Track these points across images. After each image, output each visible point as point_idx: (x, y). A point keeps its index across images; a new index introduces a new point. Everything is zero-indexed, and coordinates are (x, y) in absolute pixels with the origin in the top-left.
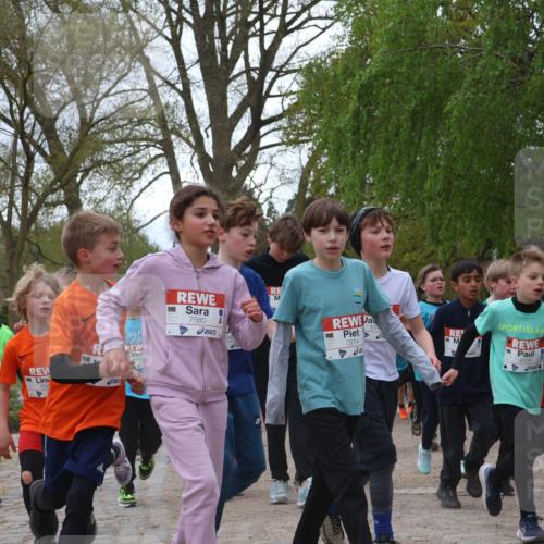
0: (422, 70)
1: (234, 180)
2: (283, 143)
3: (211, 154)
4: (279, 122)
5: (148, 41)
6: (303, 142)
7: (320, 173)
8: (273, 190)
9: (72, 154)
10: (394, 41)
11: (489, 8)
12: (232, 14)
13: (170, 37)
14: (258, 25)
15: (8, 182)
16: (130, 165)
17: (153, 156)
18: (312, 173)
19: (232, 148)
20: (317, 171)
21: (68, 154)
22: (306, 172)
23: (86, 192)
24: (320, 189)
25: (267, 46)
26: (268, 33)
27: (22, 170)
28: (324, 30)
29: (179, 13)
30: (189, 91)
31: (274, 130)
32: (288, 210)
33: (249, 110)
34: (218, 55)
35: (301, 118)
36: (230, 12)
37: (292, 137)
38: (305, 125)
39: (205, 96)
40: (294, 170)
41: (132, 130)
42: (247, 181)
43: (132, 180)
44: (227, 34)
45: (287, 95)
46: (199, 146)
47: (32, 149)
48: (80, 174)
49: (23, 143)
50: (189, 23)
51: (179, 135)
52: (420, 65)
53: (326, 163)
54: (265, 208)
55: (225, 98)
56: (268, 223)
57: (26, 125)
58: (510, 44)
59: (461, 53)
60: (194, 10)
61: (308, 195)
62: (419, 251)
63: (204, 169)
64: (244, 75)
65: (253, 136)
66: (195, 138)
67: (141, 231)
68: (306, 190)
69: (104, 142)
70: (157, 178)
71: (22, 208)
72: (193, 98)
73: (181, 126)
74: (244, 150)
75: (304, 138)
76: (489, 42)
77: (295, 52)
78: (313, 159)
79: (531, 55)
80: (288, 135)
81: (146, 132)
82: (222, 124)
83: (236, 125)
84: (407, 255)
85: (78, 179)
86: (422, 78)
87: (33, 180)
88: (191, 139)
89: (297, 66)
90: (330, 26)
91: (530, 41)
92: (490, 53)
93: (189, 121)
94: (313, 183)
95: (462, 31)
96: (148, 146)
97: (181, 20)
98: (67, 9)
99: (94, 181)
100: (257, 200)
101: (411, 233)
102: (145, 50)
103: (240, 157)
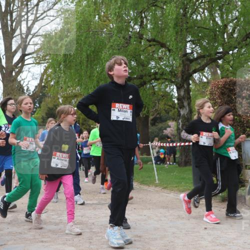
0: (90, 39)
1: (13, 77)
2: (34, 63)
3: (4, 66)
4: (33, 55)
6: (42, 63)
8: (29, 81)
10: (80, 27)
18: (45, 76)
19: (13, 64)
20: (47, 75)
22: (43, 75)
24: (47, 82)
31: (31, 58)
32: (35, 90)
33: (21, 49)
34: (9, 27)
35: (41, 54)
36: (15, 11)
37: (37, 61)
38: (43, 57)
39: (3, 43)
40: (37, 74)
42: (19, 78)
44: (13, 19)
52: (89, 38)
53: (51, 72)
54: (25, 88)
55: (11, 44)
58: (123, 32)
61: (43, 84)
63: (2, 71)
65: (22, 59)
68: (42, 82)
74: (18, 65)
76: (116, 31)
78: (46, 70)
79: (130, 37)
80: (36, 60)
83: (15, 55)
86: (90, 43)
91: (130, 31)
92: (116, 35)
94: (46, 79)
95: (105, 25)
100: (22, 85)
103: (16, 68)
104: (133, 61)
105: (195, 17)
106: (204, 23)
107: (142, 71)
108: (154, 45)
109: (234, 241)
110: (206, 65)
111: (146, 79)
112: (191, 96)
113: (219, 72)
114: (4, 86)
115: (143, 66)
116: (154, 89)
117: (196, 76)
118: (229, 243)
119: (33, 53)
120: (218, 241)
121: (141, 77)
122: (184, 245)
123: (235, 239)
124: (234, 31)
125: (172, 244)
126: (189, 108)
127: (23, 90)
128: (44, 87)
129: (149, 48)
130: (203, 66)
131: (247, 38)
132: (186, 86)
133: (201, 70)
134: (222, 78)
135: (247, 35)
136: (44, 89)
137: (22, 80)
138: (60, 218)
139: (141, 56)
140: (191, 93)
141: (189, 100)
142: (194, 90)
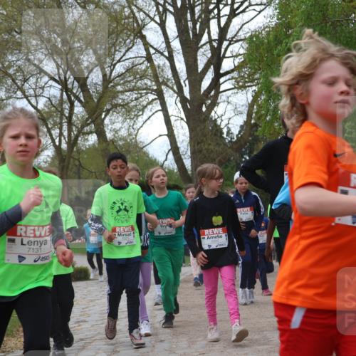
1: (204, 113)
2: (235, 88)
3: (188, 97)
4: (232, 75)
5: (145, 25)
6: (249, 86)
7: (259, 106)
8: (230, 119)
9: (99, 101)
10: (308, 18)
12: (199, 5)
13: (159, 22)
14: (216, 11)
15: (58, 120)
16: (136, 106)
17: (150, 99)
18: (255, 107)
19: (202, 92)
21: (96, 100)
22: (251, 106)
23: (108, 125)
24: (260, 117)
25: (222, 25)
26: (223, 16)
27: (67, 112)
28: (260, 12)
29: (164, 6)
30: (173, 56)
31: (229, 79)
32: (240, 132)
33: (212, 67)
34: (191, 32)
35: (246, 71)
36: (197, 3)
37: (241, 84)
38: (249, 75)
39: (183, 59)
40: (243, 106)
41: (136, 83)
42: (213, 114)
43: (137, 116)
44: (196, 18)
45: (236, 56)
46: (180, 92)
47: (73, 98)
48: (104, 114)
49: (67, 94)
50: (171, 12)
51: (167, 86)
53: (264, 100)
54: (225, 131)
55: (196, 60)
56: (227, 141)
57: (68, 82)
59: (353, 23)
60: (174, 4)
61: (253, 121)
63: (184, 107)
64: (208, 45)
65: (215, 84)
66: (177, 87)
67: (145, 149)
68: (252, 118)
69: (119, 92)
70: (153, 114)
71: (68, 137)
72: (176, 61)
73: (168, 80)
74: (210, 93)
75: (249, 84)
77: (241, 28)
78: (255, 98)
81: (146, 84)
82: (195, 77)
83: (203, 78)
85: (103, 116)
87: (74, 118)
88: (175, 88)
89: (242, 37)
90: (263, 10)
93: (173, 76)
94: (256, 113)
95: (352, 9)
96: (147, 93)
97: (165, 10)
98: (92, 7)
99: (113, 118)
100: (220, 126)
102: (143, 31)
103: (208, 98)
114: (191, 130)
119: (232, 71)
127: (222, 133)
128: (256, 125)
136: (254, 129)
137: (218, 117)
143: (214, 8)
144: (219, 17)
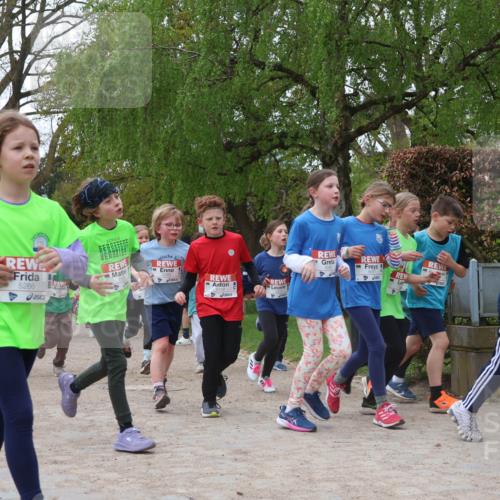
2: (38, 112)
4: (35, 96)
6: (54, 113)
7: (67, 139)
11: (203, 22)
14: (20, 17)
18: (60, 138)
20: (65, 137)
22: (56, 136)
24: (65, 150)
25: (27, 35)
26: (29, 24)
28: (74, 26)
31: (31, 101)
33: (11, 84)
40: (46, 135)
45: (42, 74)
53: (72, 130)
61: (56, 155)
62: (142, 203)
64: (8, 56)
65: (13, 105)
68: (55, 151)
75: (55, 110)
76: (204, 49)
77: (51, 41)
78: (62, 127)
79: (233, 61)
80: (42, 106)
84: (133, 206)
89: (52, 52)
91: (231, 49)
92: (205, 58)
94: (61, 145)
95: (182, 37)
101: (137, 190)
104: (237, 110)
105: (363, 21)
106: (381, 34)
107: (254, 130)
108: (281, 78)
109: (426, 461)
110: (382, 119)
111: (263, 146)
112: (352, 180)
113: (408, 132)
115: (257, 119)
116: (278, 166)
117: (362, 140)
118: (416, 463)
119: (36, 92)
120: (394, 461)
121: (253, 142)
122: (329, 469)
123: (426, 457)
124: (440, 50)
125: (306, 466)
126: (346, 203)
128: (59, 159)
129: (270, 84)
130: (377, 119)
131: (465, 65)
132: (341, 161)
133: (372, 128)
134: (413, 145)
135: (465, 59)
136: (58, 164)
138: (91, 418)
139: (252, 99)
140: (352, 175)
141: (347, 189)
142: (357, 168)
143: (18, 13)
144: (23, 25)
